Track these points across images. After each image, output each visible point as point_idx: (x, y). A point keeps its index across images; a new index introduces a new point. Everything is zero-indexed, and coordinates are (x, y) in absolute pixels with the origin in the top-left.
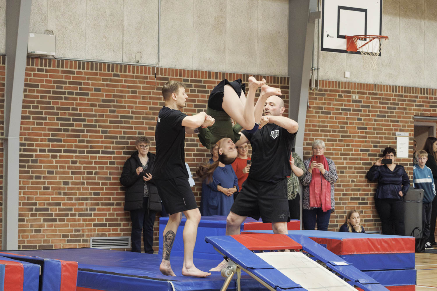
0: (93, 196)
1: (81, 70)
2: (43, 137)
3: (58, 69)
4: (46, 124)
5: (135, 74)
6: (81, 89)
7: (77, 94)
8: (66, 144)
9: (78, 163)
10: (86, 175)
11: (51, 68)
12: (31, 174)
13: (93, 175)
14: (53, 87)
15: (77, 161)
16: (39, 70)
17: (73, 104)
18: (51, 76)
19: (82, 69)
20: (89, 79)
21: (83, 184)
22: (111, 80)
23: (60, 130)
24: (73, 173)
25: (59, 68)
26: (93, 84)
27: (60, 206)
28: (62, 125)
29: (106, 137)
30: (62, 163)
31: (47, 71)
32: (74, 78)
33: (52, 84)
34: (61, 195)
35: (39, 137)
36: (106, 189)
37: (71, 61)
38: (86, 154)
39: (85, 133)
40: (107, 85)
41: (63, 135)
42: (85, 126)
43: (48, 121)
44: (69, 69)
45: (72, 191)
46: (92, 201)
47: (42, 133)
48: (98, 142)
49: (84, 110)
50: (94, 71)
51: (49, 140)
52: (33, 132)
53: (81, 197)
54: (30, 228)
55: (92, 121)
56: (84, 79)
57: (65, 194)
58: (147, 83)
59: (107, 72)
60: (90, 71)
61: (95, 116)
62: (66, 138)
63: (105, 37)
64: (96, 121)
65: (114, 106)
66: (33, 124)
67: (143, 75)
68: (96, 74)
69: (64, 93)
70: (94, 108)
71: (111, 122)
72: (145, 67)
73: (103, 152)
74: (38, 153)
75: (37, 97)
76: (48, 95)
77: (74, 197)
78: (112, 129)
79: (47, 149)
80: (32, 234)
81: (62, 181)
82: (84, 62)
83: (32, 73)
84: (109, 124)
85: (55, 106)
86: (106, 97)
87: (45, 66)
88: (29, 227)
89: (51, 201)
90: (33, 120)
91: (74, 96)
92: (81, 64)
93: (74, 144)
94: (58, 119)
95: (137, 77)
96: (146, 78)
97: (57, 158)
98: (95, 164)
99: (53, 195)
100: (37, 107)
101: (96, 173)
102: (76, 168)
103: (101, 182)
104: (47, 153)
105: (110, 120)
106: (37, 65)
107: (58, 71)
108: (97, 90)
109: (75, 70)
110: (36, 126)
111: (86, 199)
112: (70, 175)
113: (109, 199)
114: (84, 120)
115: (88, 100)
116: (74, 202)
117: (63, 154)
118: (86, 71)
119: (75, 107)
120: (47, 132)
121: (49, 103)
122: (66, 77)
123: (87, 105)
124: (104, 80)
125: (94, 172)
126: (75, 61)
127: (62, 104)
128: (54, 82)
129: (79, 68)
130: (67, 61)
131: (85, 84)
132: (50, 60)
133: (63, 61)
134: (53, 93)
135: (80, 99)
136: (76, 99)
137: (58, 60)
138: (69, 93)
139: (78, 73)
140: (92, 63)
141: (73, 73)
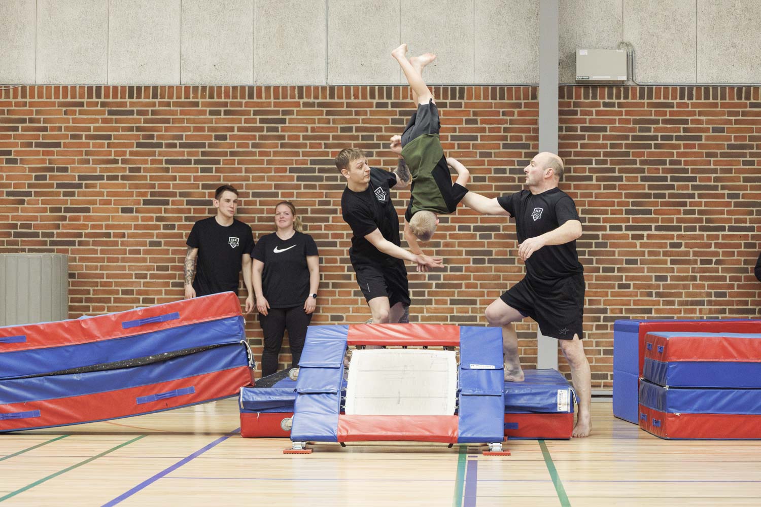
0: (713, 298)
1: (686, 101)
2: (616, 208)
3: (642, 101)
4: (621, 187)
6: (685, 130)
7: (678, 138)
8: (660, 217)
9: (683, 246)
10: (699, 265)
11: (630, 100)
12: (595, 265)
13: (713, 265)
14: (632, 130)
15: (681, 243)
16: (605, 105)
17: (672, 154)
18: (627, 113)
19: (689, 99)
20: (700, 114)
21: (694, 278)
22: (744, 114)
23: (648, 196)
24: (673, 262)
25: (644, 99)
26: (708, 122)
27: (651, 313)
28: (650, 187)
29: (736, 205)
30: (654, 247)
31: (620, 105)
32: (672, 113)
33: (631, 126)
34: (652, 296)
35: (609, 208)
36: (739, 287)
37: (666, 87)
38: (698, 232)
39: (697, 199)
40: (737, 122)
41: (656, 204)
42: (695, 188)
43: (624, 183)
44: (662, 100)
45: (673, 291)
46: (711, 305)
47: (614, 201)
48: (722, 213)
49: (693, 163)
50: (711, 100)
51: (628, 212)
52: (596, 200)
53: (690, 299)
54: (594, 348)
55: (709, 179)
56: (692, 113)
57: (659, 295)
59: (736, 101)
60: (703, 101)
61: (715, 171)
62: (659, 208)
63: (734, 46)
64: (717, 179)
65: (752, 155)
66: (599, 187)
68: (716, 105)
69: (655, 138)
70: (712, 159)
71: (746, 180)
73: (731, 229)
74: (608, 232)
75: (605, 146)
76: (624, 142)
77: (677, 299)
78: (749, 192)
79: (623, 225)
80: (599, 356)
81: (653, 275)
82: (691, 88)
83: (594, 110)
84: (741, 183)
85: (638, 159)
86: (734, 141)
87: (618, 97)
88: (592, 346)
89: (632, 307)
90: (597, 181)
91: (674, 142)
92: (686, 91)
93: (675, 217)
94: (644, 179)
97: (643, 239)
98: (715, 248)
99: (636, 296)
100: (605, 162)
101: (718, 262)
102: (678, 254)
103: (728, 275)
104: (624, 232)
105: (743, 177)
106: (602, 97)
107: (642, 105)
108: (715, 130)
109: (675, 102)
110: (602, 191)
111: (701, 303)
112: (669, 265)
113: (746, 303)
114: (694, 179)
115: (700, 146)
116: (676, 307)
117: (653, 232)
118: (694, 101)
119: (675, 158)
120: (623, 199)
121: (627, 154)
122: (657, 114)
123: (699, 154)
124: (730, 114)
125: (714, 261)
126: (674, 87)
127: (650, 154)
128: (636, 122)
129: (682, 97)
130: (658, 87)
131: (693, 121)
132: (626, 89)
133: (650, 88)
134: (634, 138)
135: (686, 146)
136: (677, 147)
137: (642, 88)
138: (663, 138)
139: (679, 105)
140: (707, 88)
141: (671, 105)
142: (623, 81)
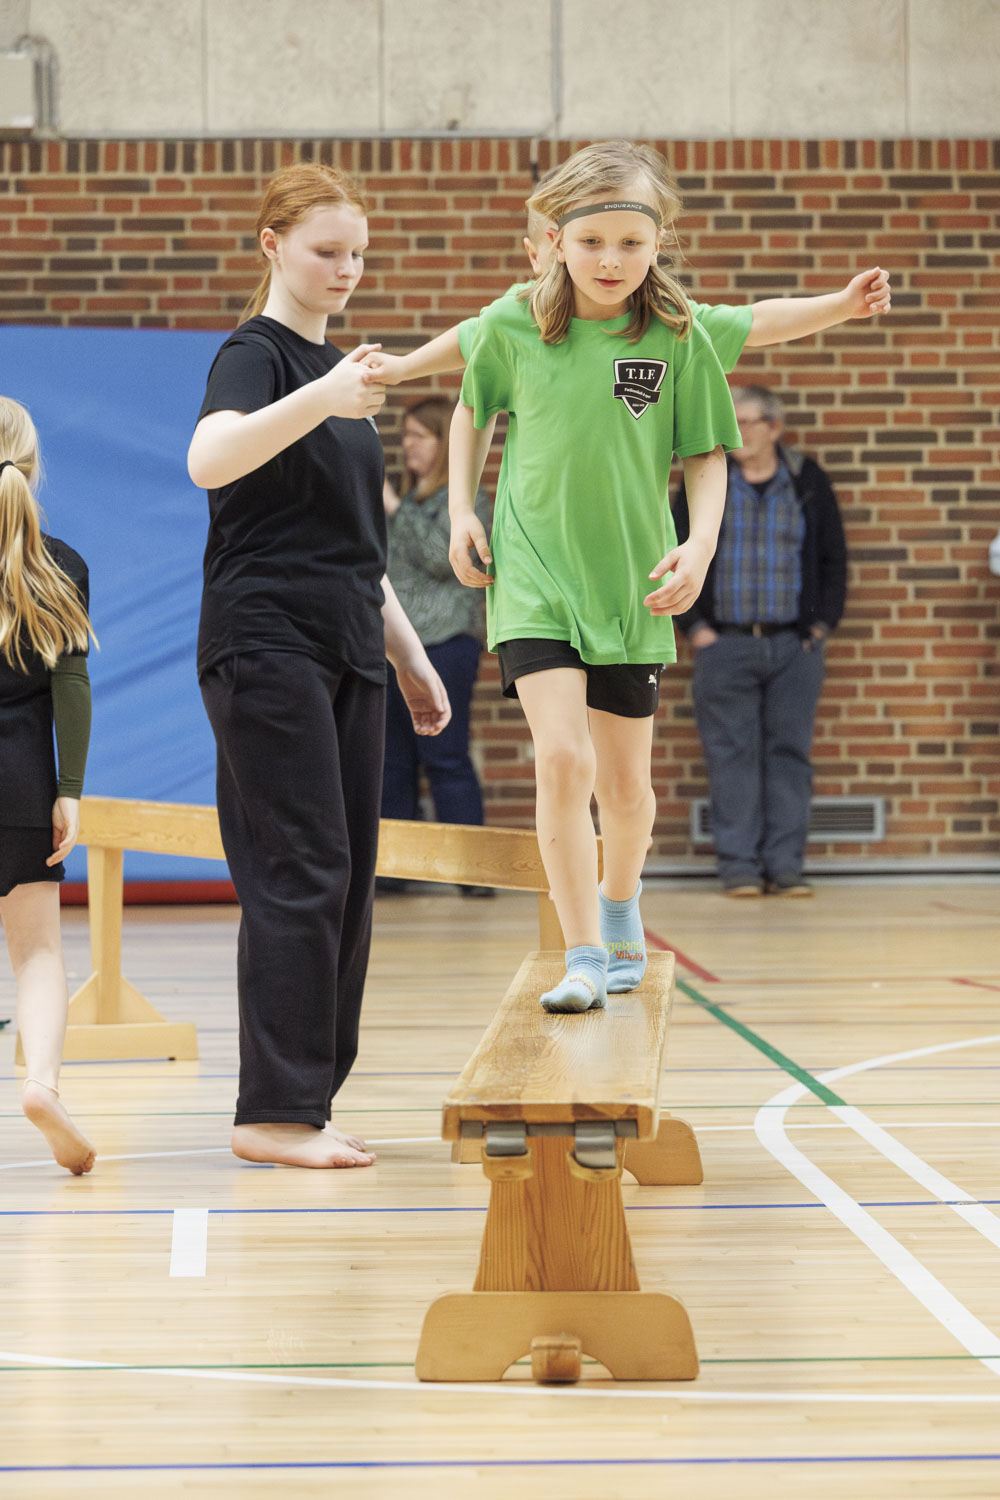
1: (178, 174)
3: (72, 176)
5: (436, 173)
6: (179, 244)
7: (162, 264)
11: (44, 175)
14: (52, 245)
17: (145, 304)
18: (39, 206)
19: (185, 171)
20: (214, 205)
25: (77, 171)
31: (21, 187)
32: (146, 205)
33: (48, 235)
37: (132, 144)
44: (121, 174)
50: (239, 173)
56: (195, 205)
58: (495, 203)
60: (219, 174)
63: (293, 42)
67: (475, 173)
69: (106, 264)
72: (485, 142)
76: (31, 275)
82: (190, 145)
87: (16, 168)
91: (150, 273)
92: (177, 152)
95: (442, 185)
96: (491, 184)
107: (74, 185)
109: (152, 176)
115: (216, 284)
118: (199, 174)
121: (38, 304)
122: (110, 206)
123: (213, 303)
126: (151, 144)
127: (93, 304)
128: (59, 226)
129: (169, 166)
130: (113, 144)
131: (198, 224)
132: (36, 147)
133: (93, 145)
134: (57, 265)
135: (180, 284)
136: (158, 285)
137: (73, 145)
138: (125, 264)
139: (163, 185)
140: (228, 145)
141: (141, 186)
142: (28, 131)
